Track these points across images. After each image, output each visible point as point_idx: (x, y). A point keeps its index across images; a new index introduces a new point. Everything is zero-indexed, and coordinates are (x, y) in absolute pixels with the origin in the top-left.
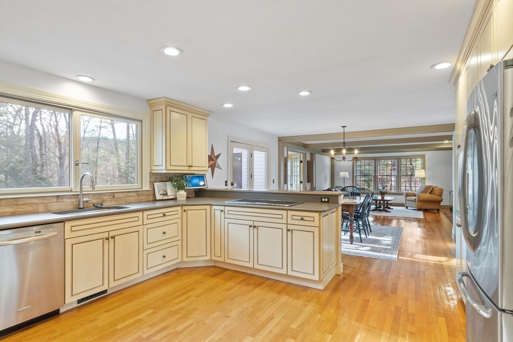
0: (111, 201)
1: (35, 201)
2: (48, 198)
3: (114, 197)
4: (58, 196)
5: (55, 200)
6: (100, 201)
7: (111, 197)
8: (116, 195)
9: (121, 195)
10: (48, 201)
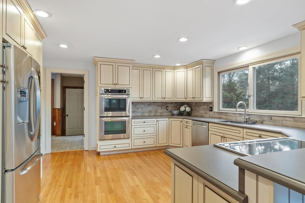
0: (269, 121)
1: (232, 115)
2: (236, 114)
3: (271, 119)
4: (240, 114)
5: (239, 115)
6: (261, 120)
7: (269, 118)
8: (273, 118)
9: (277, 118)
10: (236, 116)
